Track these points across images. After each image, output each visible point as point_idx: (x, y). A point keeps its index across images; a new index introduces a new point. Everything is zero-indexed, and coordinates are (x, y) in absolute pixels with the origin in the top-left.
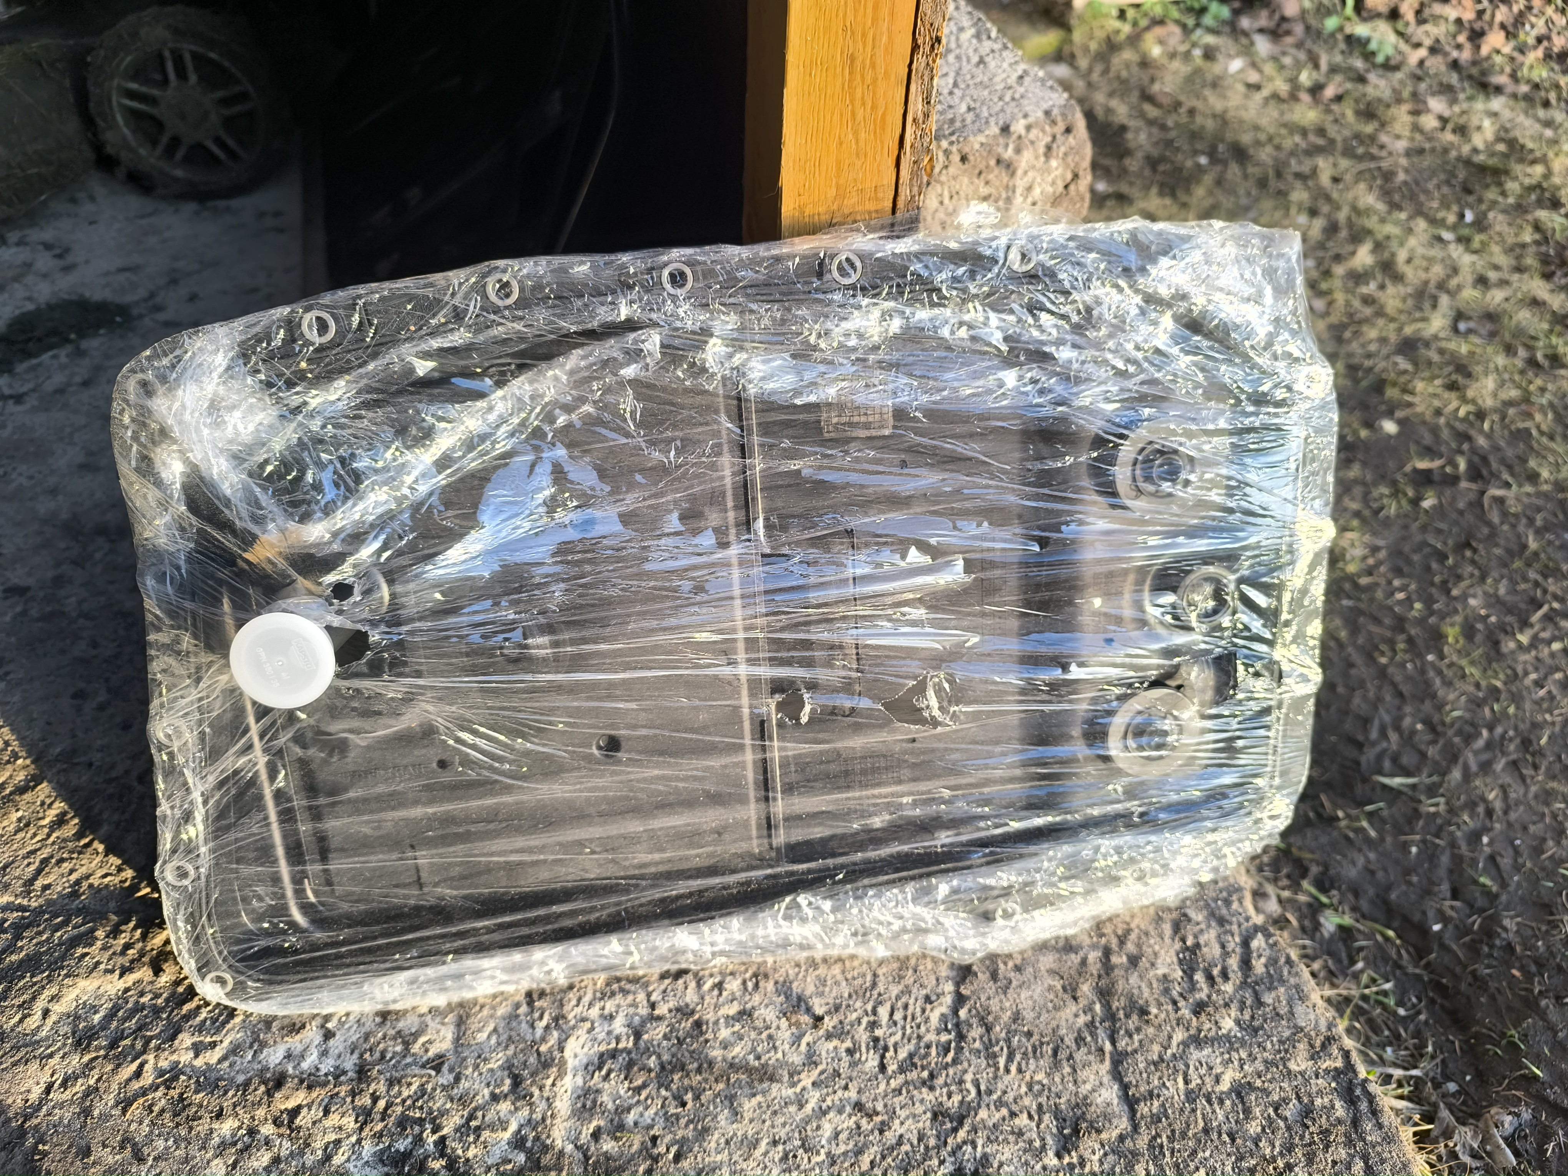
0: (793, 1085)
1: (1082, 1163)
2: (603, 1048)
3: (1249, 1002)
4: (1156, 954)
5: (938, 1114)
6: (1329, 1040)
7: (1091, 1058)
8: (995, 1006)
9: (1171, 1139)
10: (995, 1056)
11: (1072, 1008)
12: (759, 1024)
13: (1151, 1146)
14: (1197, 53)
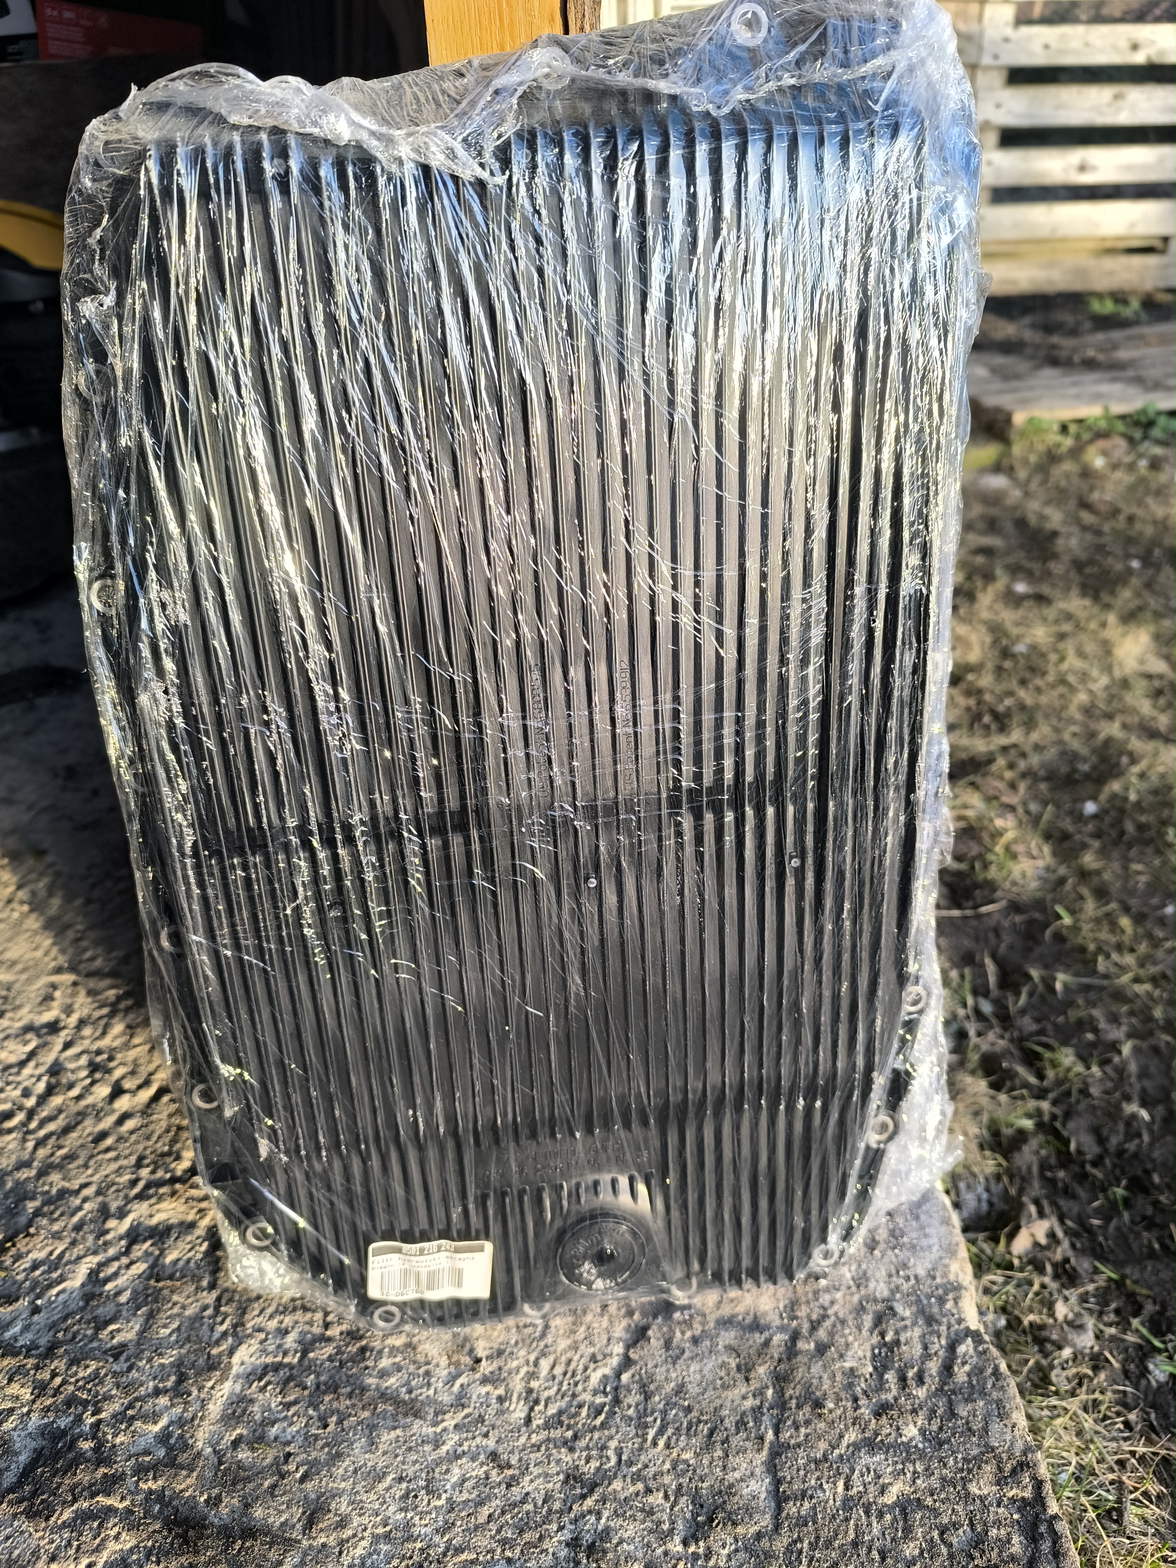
0: (435, 1424)
1: (708, 1555)
2: (269, 1360)
3: (939, 1412)
4: (847, 1345)
5: (572, 1477)
6: (1023, 1465)
7: (748, 1444)
8: (660, 1374)
9: (813, 1546)
10: (646, 1426)
11: (743, 1389)
12: (421, 1358)
13: (789, 1550)
14: (1143, 463)
